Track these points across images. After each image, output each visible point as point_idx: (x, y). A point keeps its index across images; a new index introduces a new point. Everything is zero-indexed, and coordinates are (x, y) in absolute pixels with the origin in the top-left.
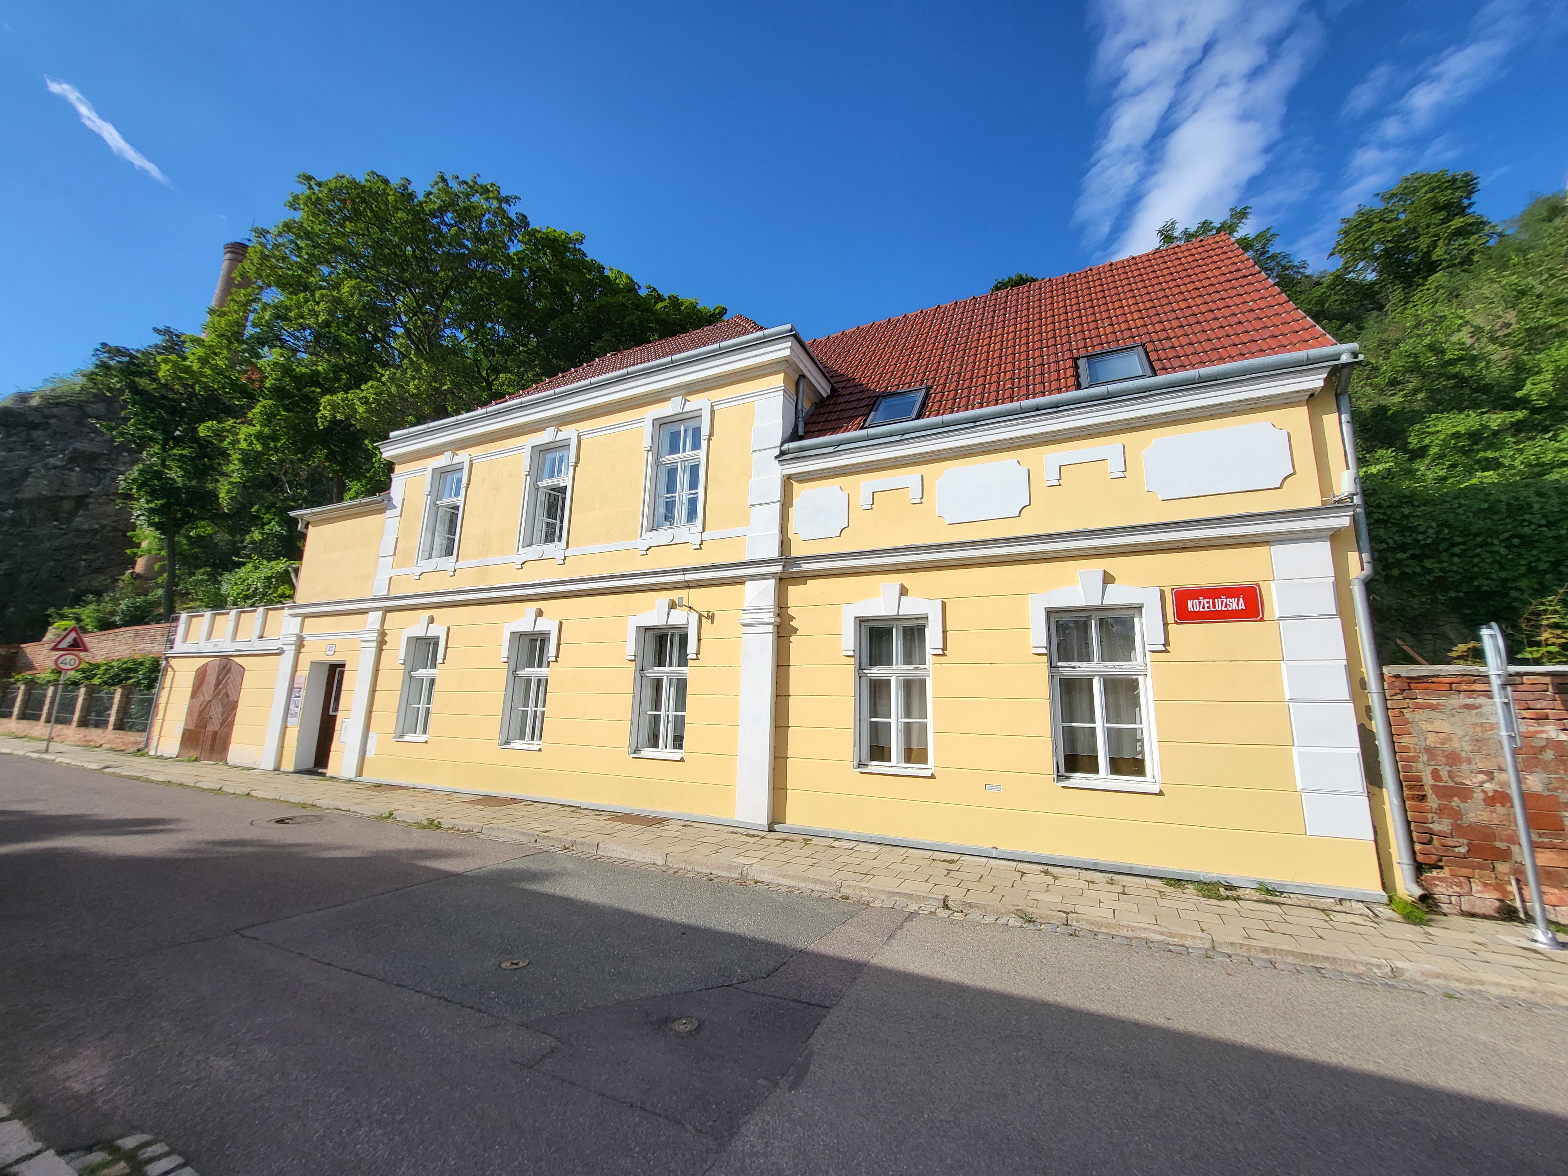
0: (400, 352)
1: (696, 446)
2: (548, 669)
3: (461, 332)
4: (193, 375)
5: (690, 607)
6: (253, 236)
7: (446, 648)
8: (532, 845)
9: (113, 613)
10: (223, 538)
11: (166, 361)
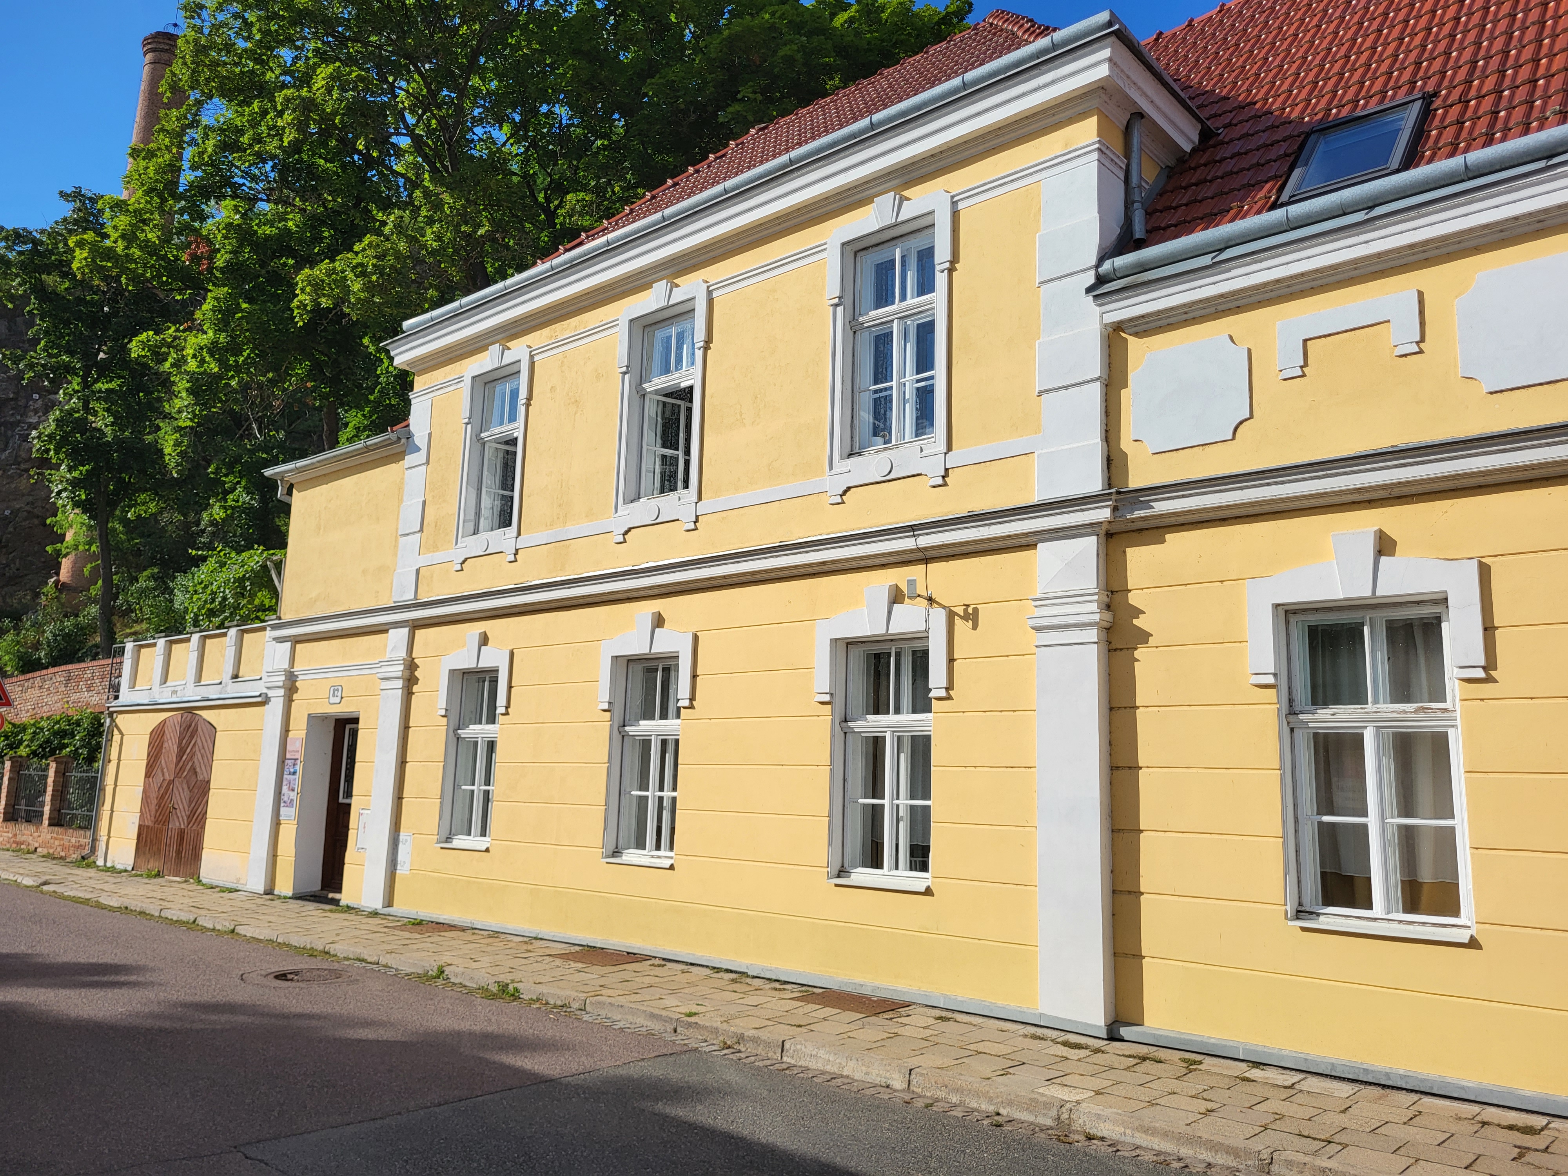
0: (407, 179)
1: (926, 286)
2: (678, 721)
3: (501, 128)
4: (117, 261)
5: (930, 599)
6: (180, 17)
7: (510, 687)
8: (669, 1037)
9: (37, 646)
10: (171, 518)
11: (80, 244)
